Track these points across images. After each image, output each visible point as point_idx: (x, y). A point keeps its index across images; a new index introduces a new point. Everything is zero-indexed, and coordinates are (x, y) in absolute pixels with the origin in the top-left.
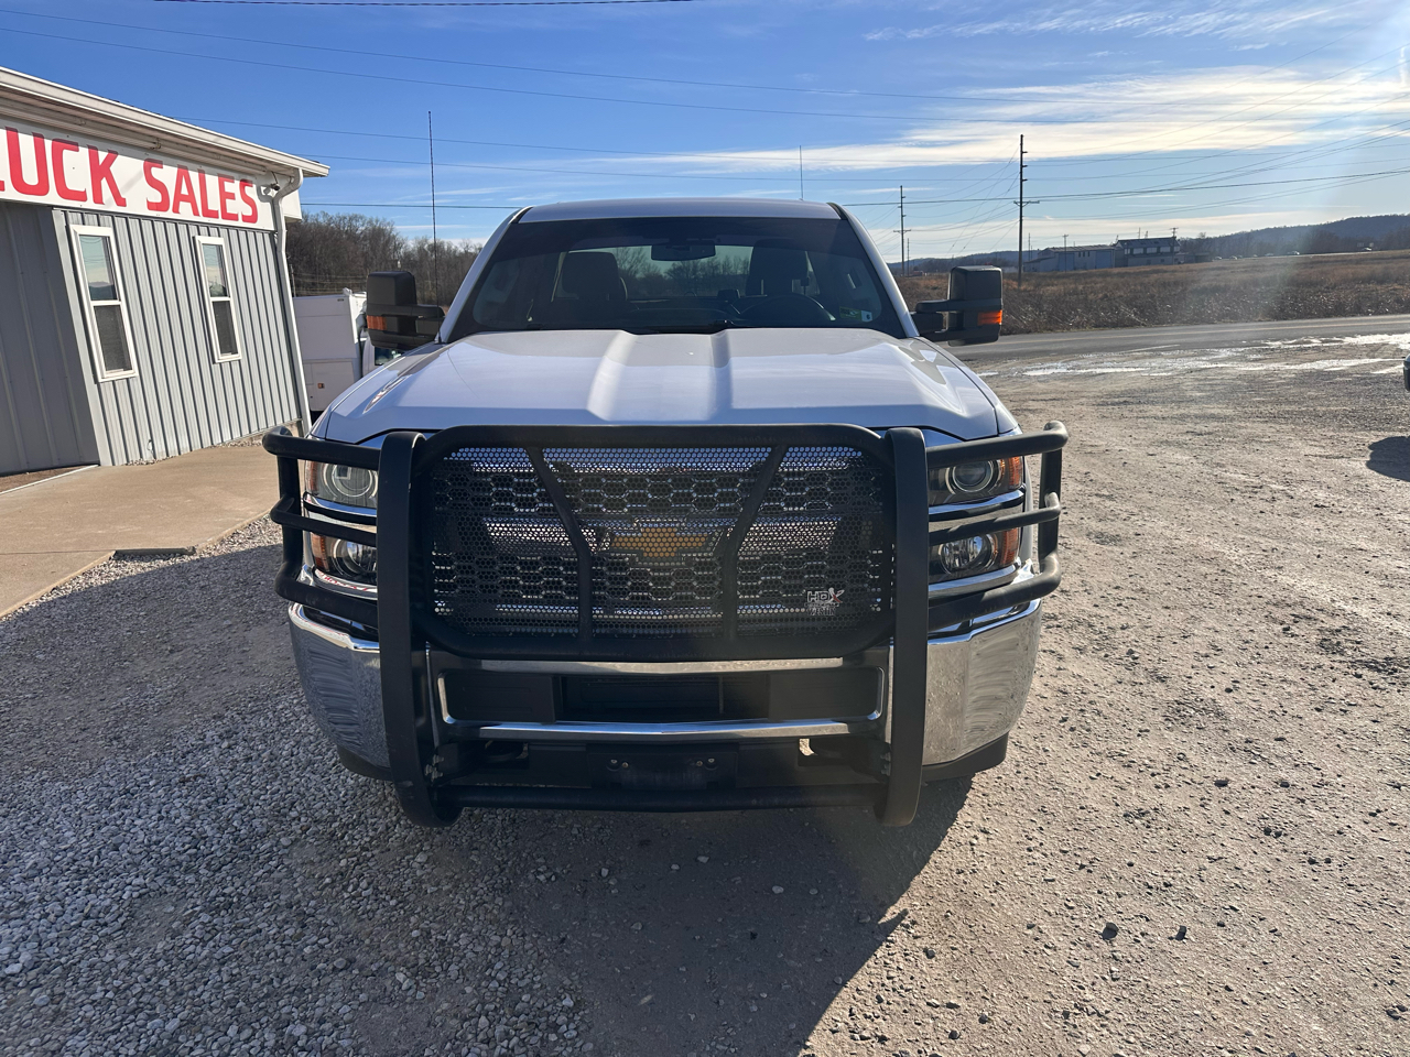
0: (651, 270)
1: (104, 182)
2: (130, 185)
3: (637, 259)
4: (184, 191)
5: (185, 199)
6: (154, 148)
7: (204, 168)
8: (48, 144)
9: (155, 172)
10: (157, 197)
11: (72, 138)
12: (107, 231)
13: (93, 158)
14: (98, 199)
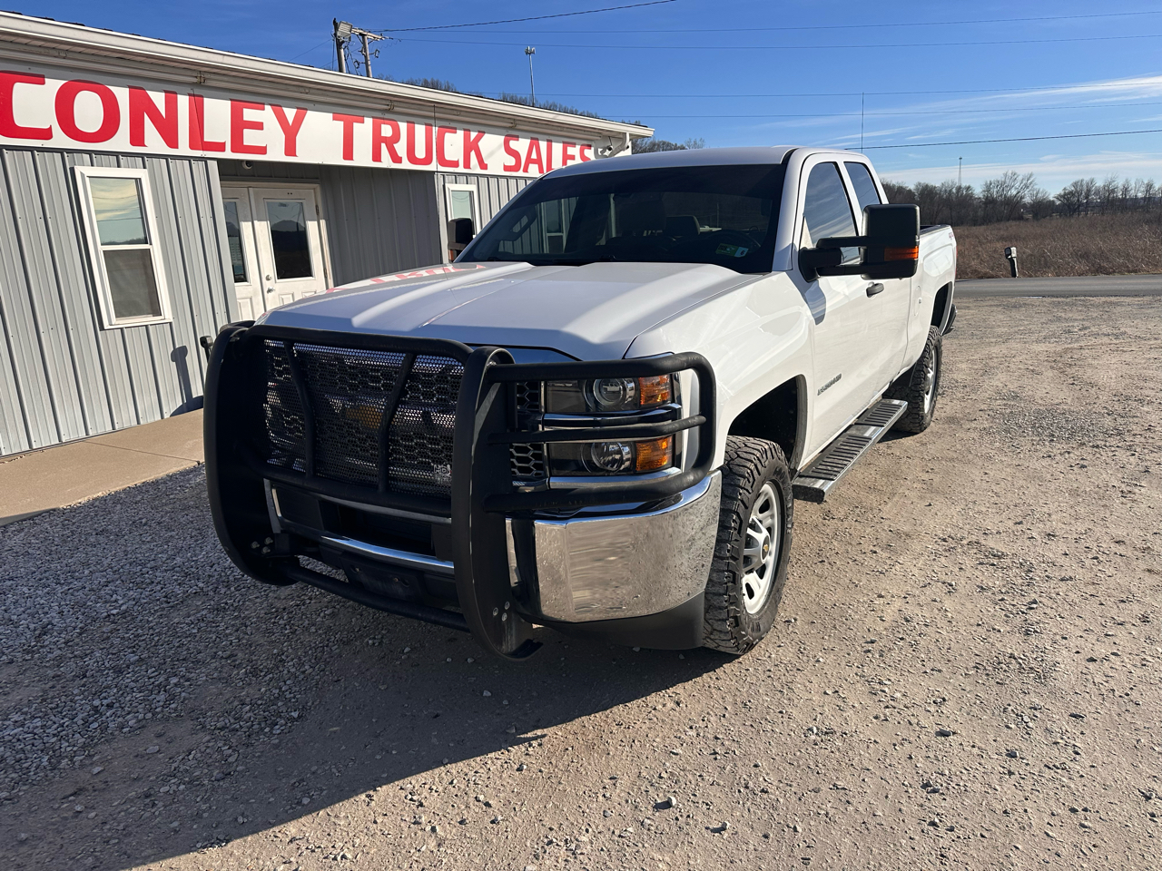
0: (1040, 195)
1: (473, 154)
2: (491, 154)
3: (1025, 185)
4: (534, 156)
5: (534, 162)
6: (512, 127)
7: (551, 138)
8: (435, 130)
9: (513, 144)
10: (511, 161)
11: (453, 125)
12: (473, 188)
13: (467, 138)
14: (467, 165)
